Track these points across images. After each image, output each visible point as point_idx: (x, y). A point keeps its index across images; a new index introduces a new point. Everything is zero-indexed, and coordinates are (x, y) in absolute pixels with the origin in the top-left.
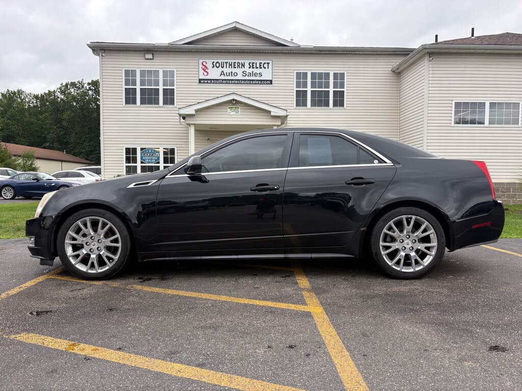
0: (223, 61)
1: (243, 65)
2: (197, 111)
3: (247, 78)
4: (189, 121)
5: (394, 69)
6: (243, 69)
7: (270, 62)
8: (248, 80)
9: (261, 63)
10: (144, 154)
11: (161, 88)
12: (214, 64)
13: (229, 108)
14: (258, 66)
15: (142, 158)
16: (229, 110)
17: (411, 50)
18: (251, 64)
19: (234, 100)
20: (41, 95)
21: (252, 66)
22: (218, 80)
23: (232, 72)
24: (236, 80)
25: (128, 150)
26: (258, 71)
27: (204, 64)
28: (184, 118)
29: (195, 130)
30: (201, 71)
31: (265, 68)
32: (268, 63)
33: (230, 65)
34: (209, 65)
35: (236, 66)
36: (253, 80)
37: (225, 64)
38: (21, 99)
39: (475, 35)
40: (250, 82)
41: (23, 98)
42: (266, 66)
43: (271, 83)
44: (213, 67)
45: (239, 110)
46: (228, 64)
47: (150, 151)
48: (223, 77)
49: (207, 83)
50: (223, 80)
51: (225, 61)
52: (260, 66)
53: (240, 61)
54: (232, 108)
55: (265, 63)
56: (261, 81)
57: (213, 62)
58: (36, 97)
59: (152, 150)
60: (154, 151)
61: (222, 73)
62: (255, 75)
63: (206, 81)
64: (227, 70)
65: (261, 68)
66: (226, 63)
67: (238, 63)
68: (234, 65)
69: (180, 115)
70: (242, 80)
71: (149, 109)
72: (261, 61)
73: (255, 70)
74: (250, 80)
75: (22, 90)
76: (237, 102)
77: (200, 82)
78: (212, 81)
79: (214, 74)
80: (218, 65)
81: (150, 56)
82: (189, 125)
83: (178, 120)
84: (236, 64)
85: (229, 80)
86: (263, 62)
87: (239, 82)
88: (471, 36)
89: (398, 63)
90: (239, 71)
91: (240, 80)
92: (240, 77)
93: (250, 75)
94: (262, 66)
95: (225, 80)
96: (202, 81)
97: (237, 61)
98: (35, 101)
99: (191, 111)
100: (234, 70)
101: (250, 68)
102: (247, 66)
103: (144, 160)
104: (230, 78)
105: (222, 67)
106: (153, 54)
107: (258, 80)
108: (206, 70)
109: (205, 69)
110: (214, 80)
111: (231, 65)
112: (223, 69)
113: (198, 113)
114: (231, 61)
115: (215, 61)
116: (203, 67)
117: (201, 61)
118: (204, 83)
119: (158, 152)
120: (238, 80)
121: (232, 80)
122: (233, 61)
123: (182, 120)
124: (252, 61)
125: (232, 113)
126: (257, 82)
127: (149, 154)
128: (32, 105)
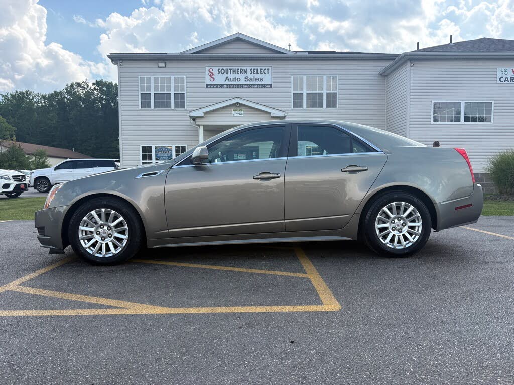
0: (227, 68)
1: (246, 71)
2: (206, 113)
3: (249, 83)
4: (198, 122)
5: (381, 73)
6: (246, 75)
7: (270, 68)
8: (250, 85)
9: (262, 69)
10: (159, 152)
11: (172, 93)
12: (220, 70)
13: (234, 110)
14: (259, 71)
15: (156, 155)
16: (233, 112)
17: (397, 56)
18: (252, 70)
19: (238, 103)
20: (48, 95)
21: (253, 71)
22: (224, 85)
23: (235, 78)
24: (239, 85)
25: (144, 149)
26: (259, 76)
27: (211, 70)
28: (194, 120)
29: (204, 130)
30: (208, 77)
31: (265, 73)
32: (268, 69)
33: (233, 71)
34: (215, 71)
35: (239, 72)
36: (254, 85)
37: (229, 71)
38: (29, 99)
39: (453, 42)
40: (253, 86)
41: (31, 98)
42: (266, 71)
43: (271, 87)
44: (219, 73)
45: (243, 112)
46: (232, 71)
47: (164, 149)
48: (227, 82)
49: (214, 87)
50: (227, 85)
51: (229, 68)
52: (261, 71)
53: (243, 68)
54: (236, 110)
55: (265, 69)
56: (262, 85)
57: (219, 69)
58: (44, 97)
59: (165, 148)
60: (168, 149)
61: (227, 79)
62: (257, 79)
63: (212, 86)
64: (231, 76)
65: (262, 73)
66: (231, 69)
67: (241, 69)
68: (238, 71)
69: (191, 117)
70: (245, 85)
71: (162, 112)
72: (261, 68)
73: (256, 76)
74: (252, 85)
75: (30, 90)
76: (241, 105)
77: (207, 87)
78: (218, 86)
79: (220, 79)
80: (223, 71)
81: (162, 65)
82: (199, 126)
83: (189, 122)
84: (239, 71)
85: (234, 85)
86: (263, 68)
87: (242, 86)
88: (449, 42)
89: (384, 67)
90: (242, 76)
91: (242, 85)
92: (243, 82)
93: (252, 80)
94: (263, 72)
95: (230, 85)
96: (209, 86)
97: (240, 68)
98: (43, 101)
99: (200, 113)
100: (237, 76)
101: (251, 73)
102: (249, 71)
103: (159, 157)
104: (234, 83)
105: (227, 73)
106: (165, 63)
107: (259, 85)
108: (213, 76)
109: (212, 74)
110: (220, 85)
111: (235, 71)
112: (227, 75)
113: (206, 115)
114: (234, 68)
115: (221, 68)
116: (210, 74)
117: (208, 68)
118: (211, 87)
119: (171, 150)
120: (241, 85)
121: (236, 85)
122: (237, 68)
123: (192, 121)
124: (253, 68)
125: (237, 115)
126: (258, 86)
127: (162, 152)
128: (40, 105)
